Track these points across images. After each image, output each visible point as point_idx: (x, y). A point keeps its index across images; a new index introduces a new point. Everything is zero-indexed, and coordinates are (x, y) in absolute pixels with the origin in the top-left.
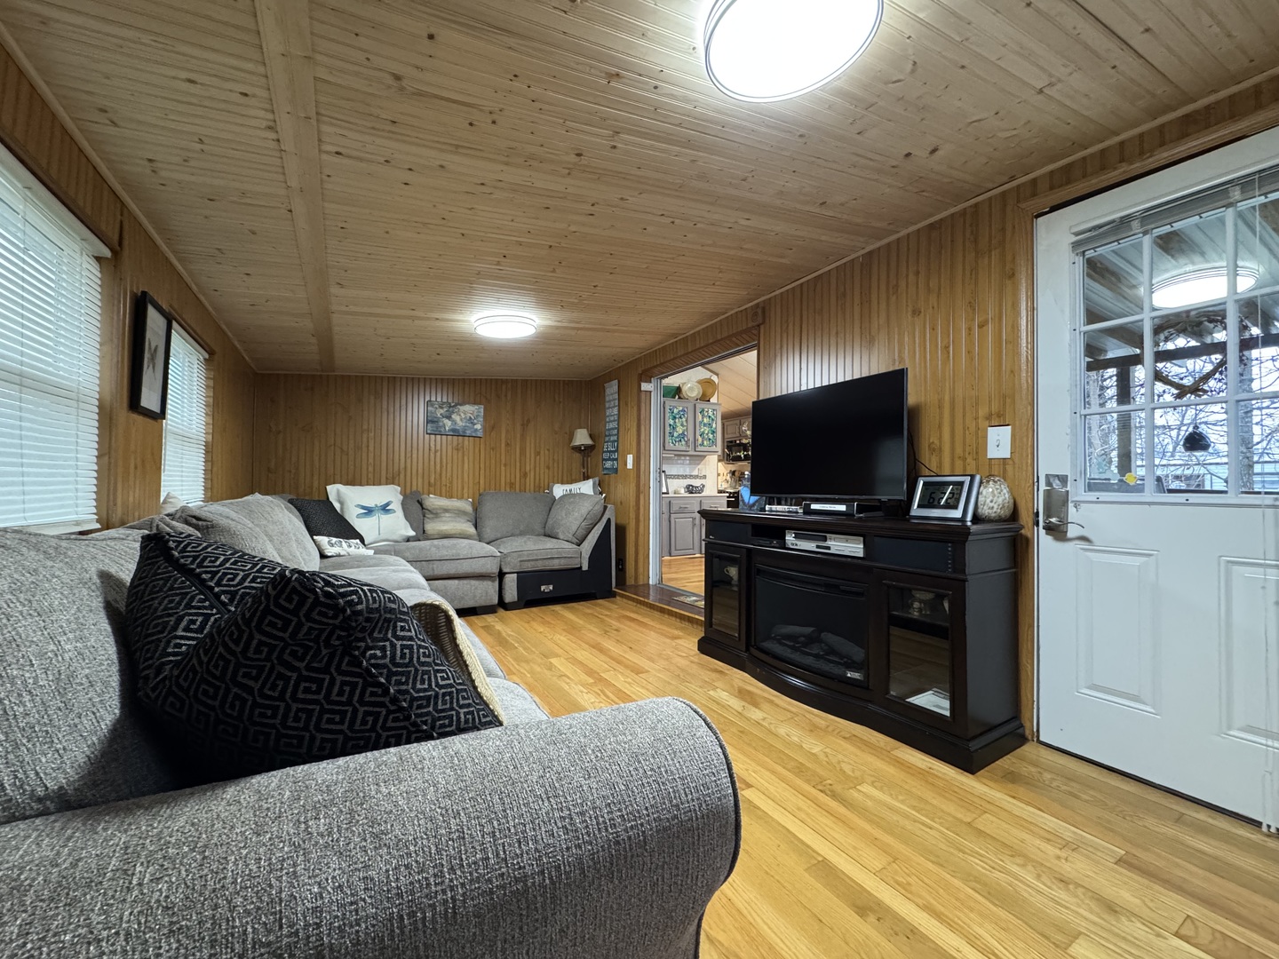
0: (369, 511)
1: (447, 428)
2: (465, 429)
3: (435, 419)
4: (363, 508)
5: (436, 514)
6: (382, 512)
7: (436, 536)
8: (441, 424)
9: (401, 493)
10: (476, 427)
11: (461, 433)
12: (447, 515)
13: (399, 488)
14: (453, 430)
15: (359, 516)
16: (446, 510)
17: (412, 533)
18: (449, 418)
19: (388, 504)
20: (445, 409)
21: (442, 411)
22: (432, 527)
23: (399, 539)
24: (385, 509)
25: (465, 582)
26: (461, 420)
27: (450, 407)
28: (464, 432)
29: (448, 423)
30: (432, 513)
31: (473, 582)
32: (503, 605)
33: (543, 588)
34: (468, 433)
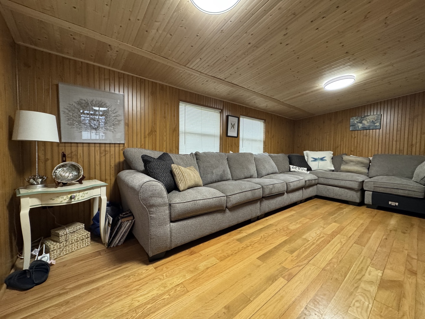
0: (315, 160)
1: (360, 127)
2: (369, 126)
3: (354, 124)
4: (314, 158)
5: (346, 163)
6: (321, 160)
7: (345, 171)
8: (357, 126)
9: (333, 154)
10: (376, 125)
11: (367, 128)
12: (351, 163)
13: (333, 152)
14: (363, 128)
15: (311, 161)
16: (352, 161)
17: (333, 169)
18: (361, 123)
19: (324, 158)
20: (359, 120)
21: (357, 120)
22: (343, 167)
23: (327, 170)
24: (322, 159)
25: (343, 189)
26: (368, 123)
27: (362, 118)
28: (369, 128)
29: (360, 125)
30: (345, 162)
31: (346, 190)
32: (361, 203)
33: (390, 203)
34: (371, 128)
